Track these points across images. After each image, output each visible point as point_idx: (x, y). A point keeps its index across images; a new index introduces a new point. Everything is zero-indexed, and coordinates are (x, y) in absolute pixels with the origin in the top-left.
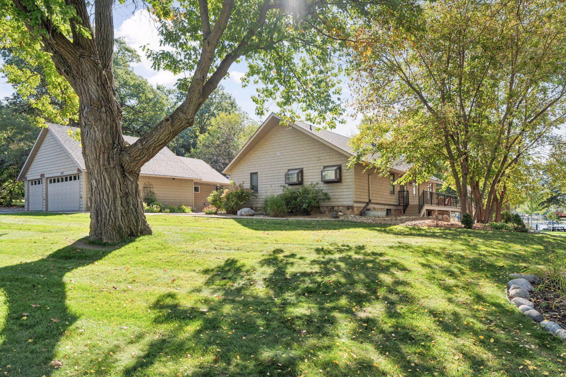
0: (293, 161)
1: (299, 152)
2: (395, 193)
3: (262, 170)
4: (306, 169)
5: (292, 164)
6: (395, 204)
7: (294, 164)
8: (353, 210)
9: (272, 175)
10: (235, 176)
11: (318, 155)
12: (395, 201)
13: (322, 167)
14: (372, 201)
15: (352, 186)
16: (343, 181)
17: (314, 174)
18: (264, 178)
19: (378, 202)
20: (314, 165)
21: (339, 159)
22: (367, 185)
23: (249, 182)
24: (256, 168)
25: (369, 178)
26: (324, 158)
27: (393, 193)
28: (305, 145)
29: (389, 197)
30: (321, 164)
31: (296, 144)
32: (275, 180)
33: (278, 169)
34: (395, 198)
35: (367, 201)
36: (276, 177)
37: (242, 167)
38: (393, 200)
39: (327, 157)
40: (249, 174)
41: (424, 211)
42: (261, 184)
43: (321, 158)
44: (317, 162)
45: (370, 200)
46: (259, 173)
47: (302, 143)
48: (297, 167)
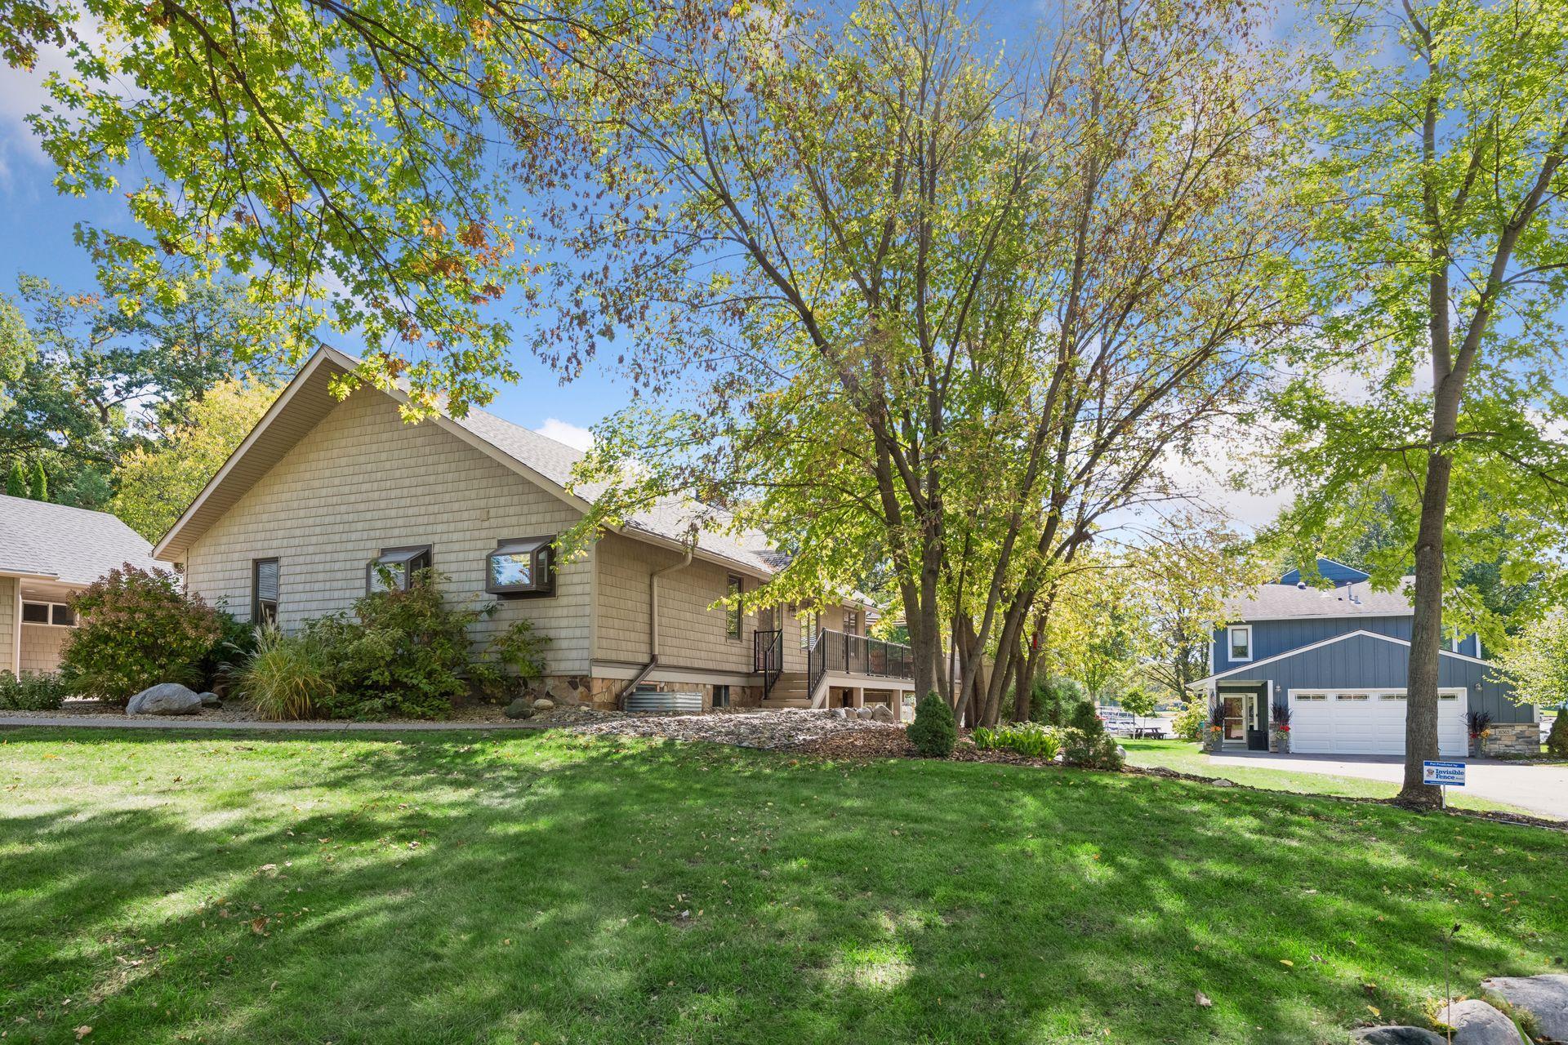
0: (400, 522)
1: (420, 490)
2: (745, 635)
3: (293, 551)
4: (442, 548)
5: (396, 532)
6: (744, 669)
7: (404, 531)
8: (589, 688)
9: (328, 567)
10: (202, 568)
11: (482, 503)
12: (744, 660)
13: (494, 544)
14: (662, 660)
15: (587, 610)
16: (560, 591)
17: (467, 566)
18: (299, 578)
19: (682, 663)
20: (468, 535)
21: (548, 517)
22: (646, 608)
23: (249, 591)
24: (275, 544)
25: (651, 586)
26: (501, 511)
27: (736, 634)
28: (441, 468)
29: (723, 648)
30: (491, 533)
31: (412, 462)
32: (336, 585)
33: (350, 546)
34: (744, 652)
35: (645, 659)
36: (339, 575)
37: (224, 540)
38: (736, 657)
39: (512, 510)
40: (250, 565)
41: (823, 692)
42: (292, 597)
43: (492, 512)
44: (478, 524)
45: (653, 658)
46: (283, 561)
47: (430, 459)
48: (411, 542)
